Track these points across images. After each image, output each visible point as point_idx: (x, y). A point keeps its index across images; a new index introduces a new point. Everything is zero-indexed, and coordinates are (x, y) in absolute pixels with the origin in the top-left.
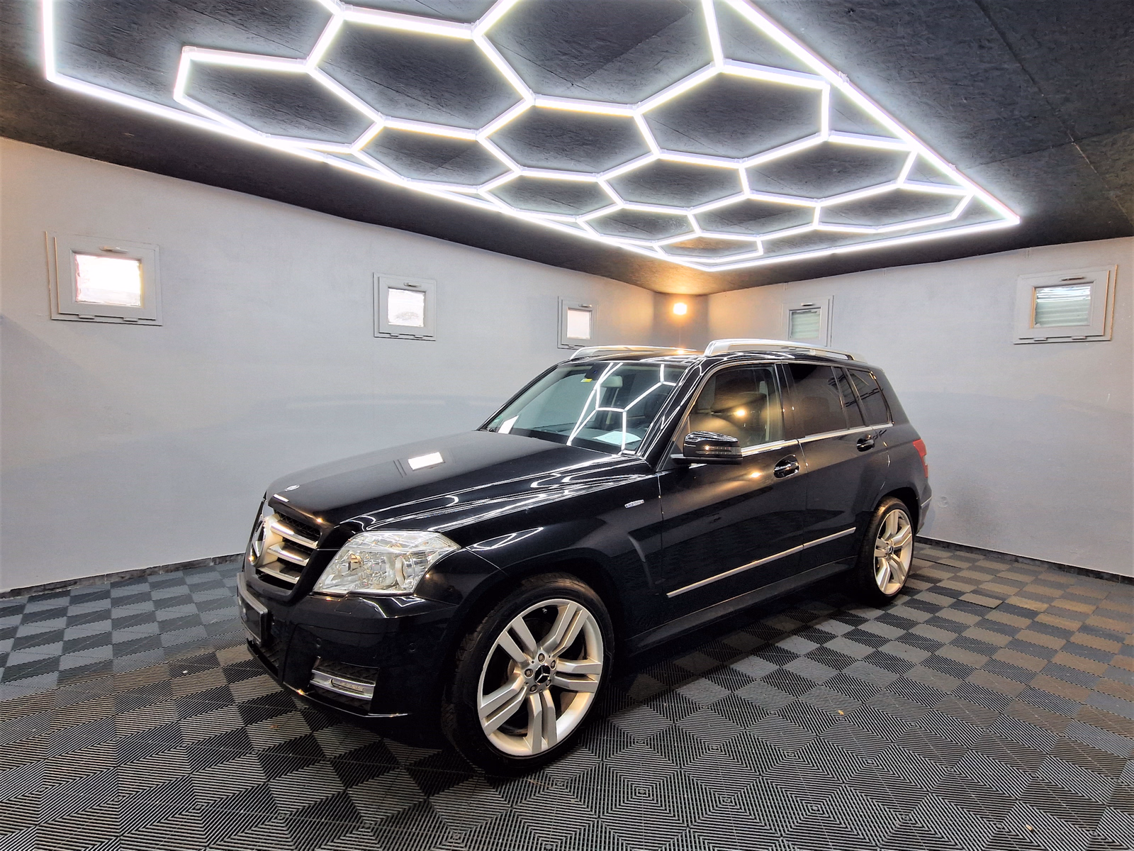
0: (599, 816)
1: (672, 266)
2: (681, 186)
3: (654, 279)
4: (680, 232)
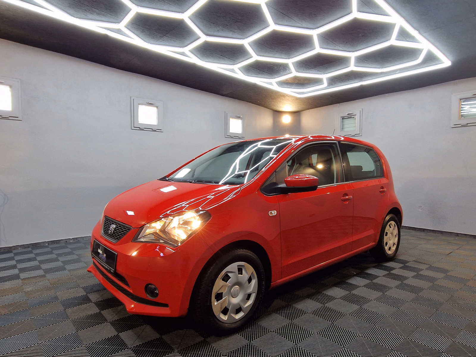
0: (250, 342)
1: (281, 95)
2: (286, 46)
3: (273, 103)
4: (285, 73)
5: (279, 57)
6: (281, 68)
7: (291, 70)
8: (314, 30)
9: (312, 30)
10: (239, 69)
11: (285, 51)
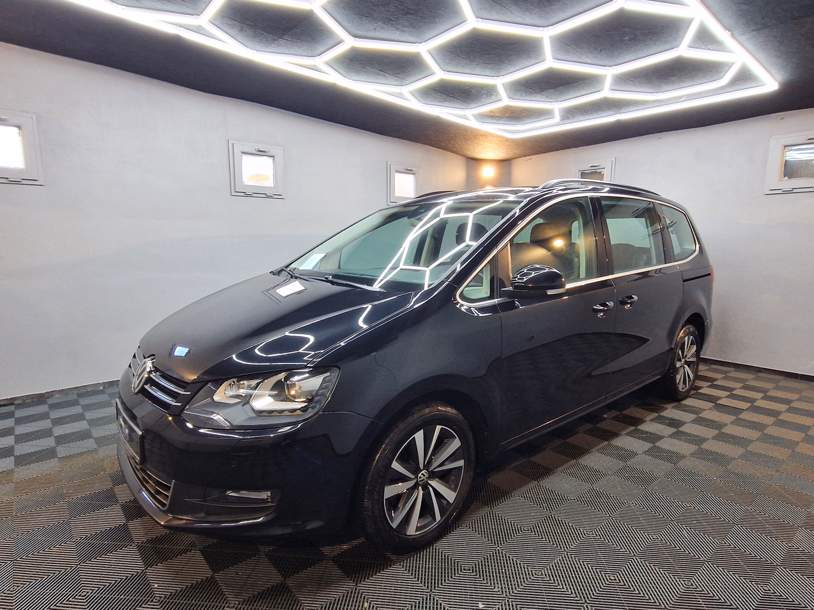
1: (482, 134)
2: (493, 55)
3: (467, 146)
4: (490, 101)
5: (480, 73)
6: (482, 92)
7: (500, 96)
8: (546, 29)
9: (541, 28)
10: (411, 93)
11: (491, 64)
